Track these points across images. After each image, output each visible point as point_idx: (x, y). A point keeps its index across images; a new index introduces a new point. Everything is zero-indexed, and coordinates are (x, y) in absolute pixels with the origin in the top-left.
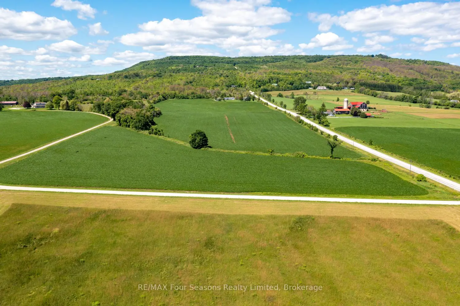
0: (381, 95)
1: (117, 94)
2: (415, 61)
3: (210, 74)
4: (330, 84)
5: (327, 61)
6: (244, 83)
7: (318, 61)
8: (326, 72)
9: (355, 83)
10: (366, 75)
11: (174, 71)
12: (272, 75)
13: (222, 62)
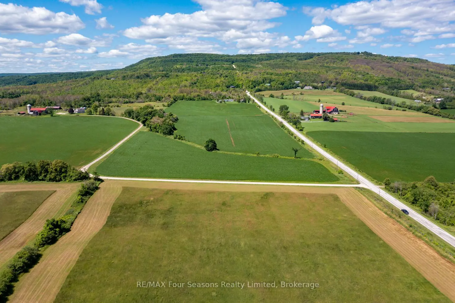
0: (357, 95)
1: (135, 97)
2: (397, 59)
3: (212, 74)
4: (315, 84)
5: (316, 59)
6: (241, 84)
7: (308, 58)
8: (313, 72)
9: (337, 83)
10: (349, 74)
11: (179, 71)
12: (266, 76)
13: (222, 60)
